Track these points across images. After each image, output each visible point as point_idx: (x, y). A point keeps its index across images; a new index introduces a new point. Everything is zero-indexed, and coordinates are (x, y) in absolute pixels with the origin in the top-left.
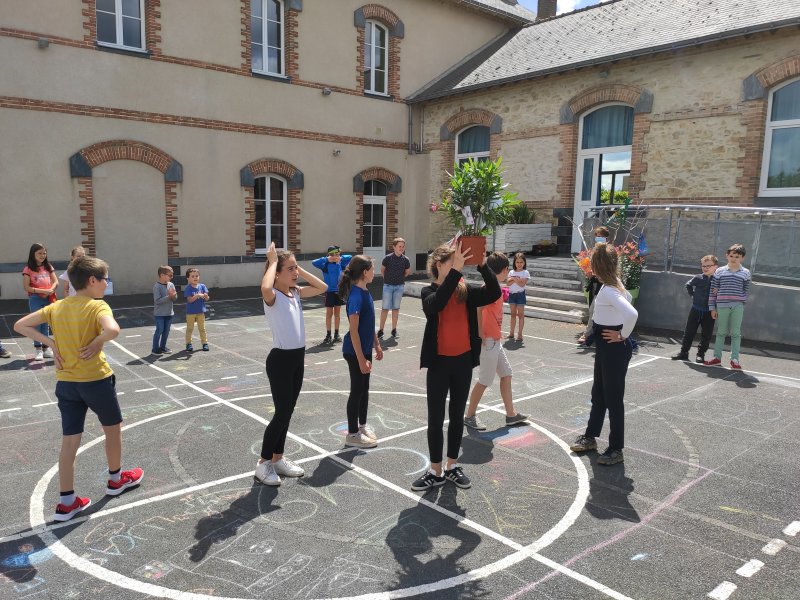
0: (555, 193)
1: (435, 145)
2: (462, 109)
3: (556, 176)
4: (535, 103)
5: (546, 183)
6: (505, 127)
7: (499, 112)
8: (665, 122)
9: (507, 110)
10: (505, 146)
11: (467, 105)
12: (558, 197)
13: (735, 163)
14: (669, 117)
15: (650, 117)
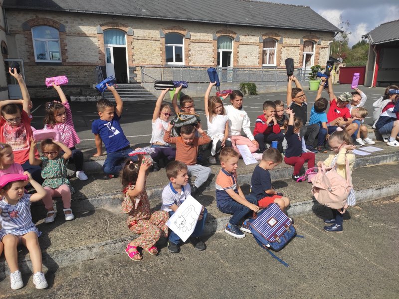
0: (98, 60)
1: (20, 31)
2: (36, 16)
3: (97, 53)
4: (82, 22)
5: (93, 56)
6: (67, 30)
7: (62, 22)
9: (67, 22)
10: (68, 38)
11: (41, 16)
12: (100, 61)
13: (160, 55)
14: (139, 38)
15: (133, 37)
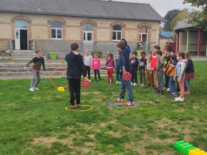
3: (11, 33)
5: (8, 34)
8: (34, 25)
13: (47, 34)
14: (35, 24)
15: (32, 24)
